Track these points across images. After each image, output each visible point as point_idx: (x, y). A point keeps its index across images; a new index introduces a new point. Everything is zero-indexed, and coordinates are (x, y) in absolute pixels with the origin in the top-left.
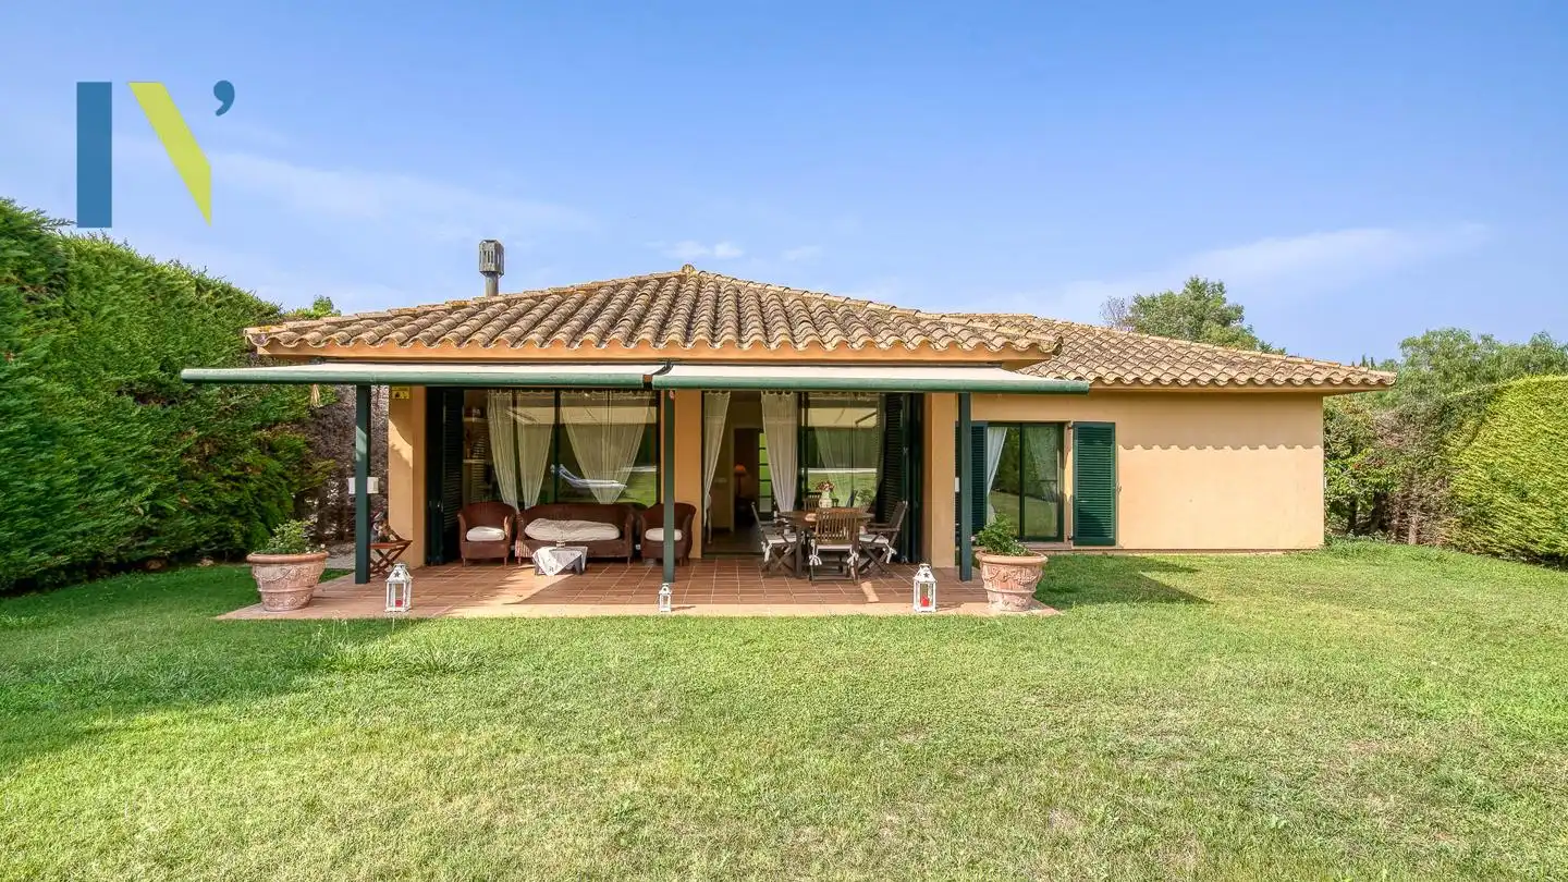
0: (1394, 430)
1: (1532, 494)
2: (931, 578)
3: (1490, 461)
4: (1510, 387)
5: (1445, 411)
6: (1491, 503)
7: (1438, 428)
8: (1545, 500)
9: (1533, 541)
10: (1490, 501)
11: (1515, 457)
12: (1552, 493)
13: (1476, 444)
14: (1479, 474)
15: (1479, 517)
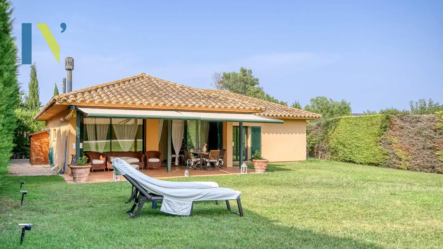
0: (316, 128)
1: (346, 146)
2: (246, 166)
3: (337, 137)
4: (342, 118)
5: (328, 123)
6: (338, 148)
7: (326, 128)
8: (349, 147)
9: (346, 158)
10: (337, 148)
11: (343, 136)
12: (350, 145)
13: (335, 133)
14: (335, 141)
15: (335, 152)
